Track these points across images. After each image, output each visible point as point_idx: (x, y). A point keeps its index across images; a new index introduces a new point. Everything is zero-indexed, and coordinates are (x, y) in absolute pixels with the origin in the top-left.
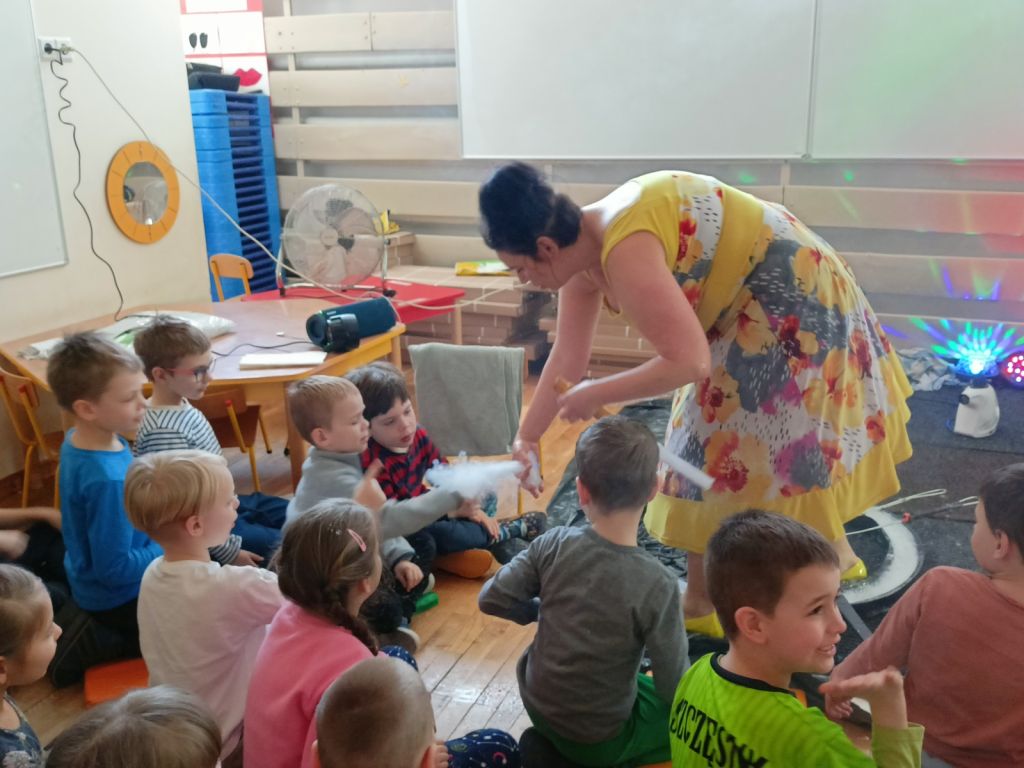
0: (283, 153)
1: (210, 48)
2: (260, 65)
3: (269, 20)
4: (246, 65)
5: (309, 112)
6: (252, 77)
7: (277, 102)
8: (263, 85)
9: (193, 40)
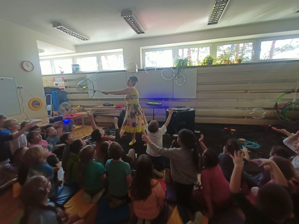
0: (67, 98)
1: (58, 85)
2: (64, 88)
3: (65, 82)
4: (63, 87)
5: (71, 93)
6: (63, 89)
7: (67, 92)
8: (65, 90)
9: (56, 84)
